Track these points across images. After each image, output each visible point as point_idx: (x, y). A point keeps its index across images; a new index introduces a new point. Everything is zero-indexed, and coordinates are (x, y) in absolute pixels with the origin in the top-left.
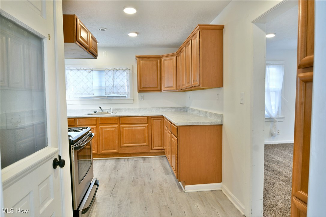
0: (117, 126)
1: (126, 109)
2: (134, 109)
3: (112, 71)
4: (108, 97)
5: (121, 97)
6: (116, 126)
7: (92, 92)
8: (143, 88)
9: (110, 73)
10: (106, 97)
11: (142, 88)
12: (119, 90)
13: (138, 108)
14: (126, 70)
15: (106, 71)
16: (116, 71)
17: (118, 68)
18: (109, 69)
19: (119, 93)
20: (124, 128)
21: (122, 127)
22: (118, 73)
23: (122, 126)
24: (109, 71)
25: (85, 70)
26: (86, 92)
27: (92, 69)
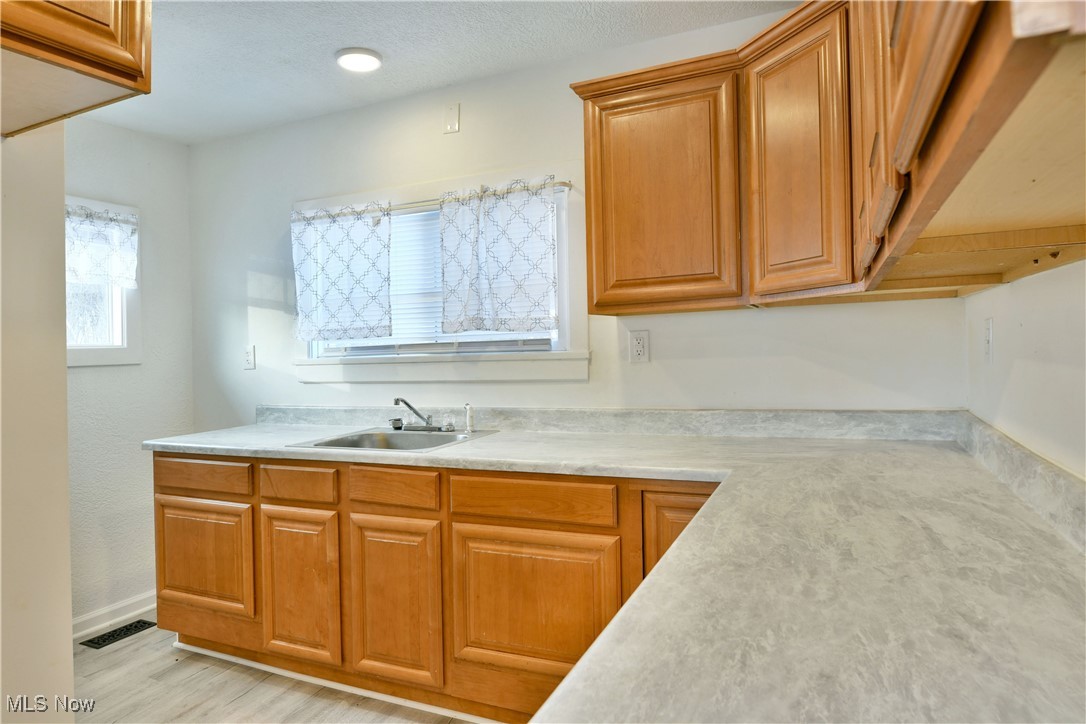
0: (434, 523)
1: (544, 412)
2: (592, 414)
3: (475, 203)
4: (461, 344)
5: (525, 342)
6: (430, 524)
7: (388, 323)
8: (620, 284)
9: (465, 217)
10: (452, 344)
11: (614, 287)
12: (504, 304)
13: (616, 406)
14: (543, 187)
15: (446, 210)
16: (493, 200)
17: (501, 187)
18: (461, 195)
19: (503, 322)
20: (471, 545)
21: (459, 533)
22: (502, 212)
23: (456, 526)
24: (462, 208)
25: (359, 215)
26: (333, 325)
27: (385, 205)
